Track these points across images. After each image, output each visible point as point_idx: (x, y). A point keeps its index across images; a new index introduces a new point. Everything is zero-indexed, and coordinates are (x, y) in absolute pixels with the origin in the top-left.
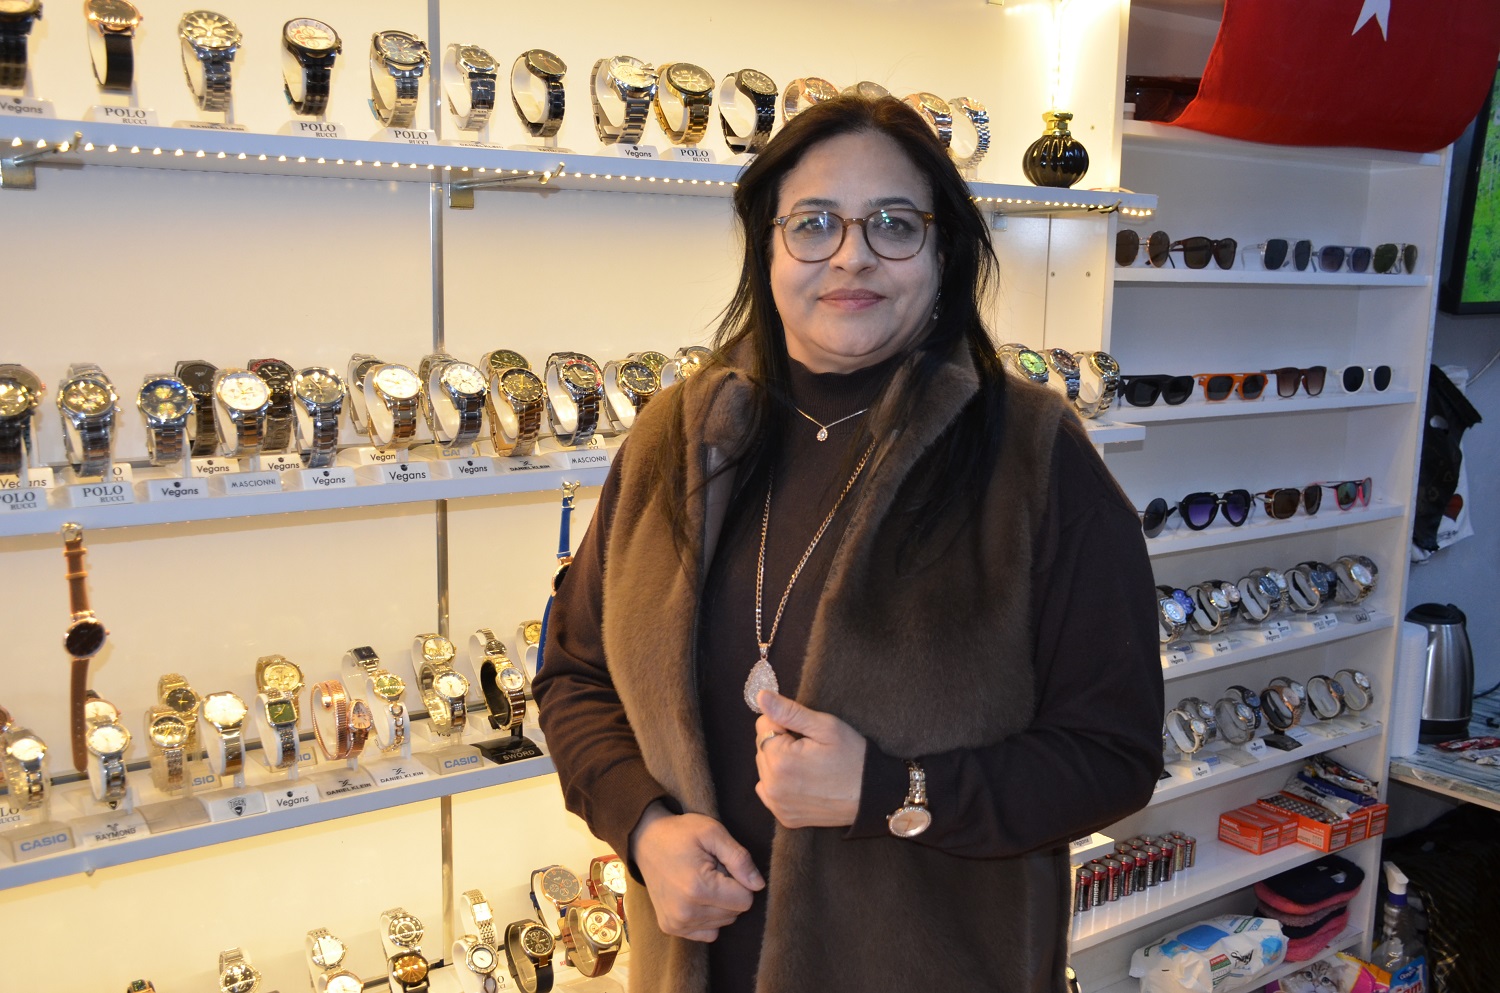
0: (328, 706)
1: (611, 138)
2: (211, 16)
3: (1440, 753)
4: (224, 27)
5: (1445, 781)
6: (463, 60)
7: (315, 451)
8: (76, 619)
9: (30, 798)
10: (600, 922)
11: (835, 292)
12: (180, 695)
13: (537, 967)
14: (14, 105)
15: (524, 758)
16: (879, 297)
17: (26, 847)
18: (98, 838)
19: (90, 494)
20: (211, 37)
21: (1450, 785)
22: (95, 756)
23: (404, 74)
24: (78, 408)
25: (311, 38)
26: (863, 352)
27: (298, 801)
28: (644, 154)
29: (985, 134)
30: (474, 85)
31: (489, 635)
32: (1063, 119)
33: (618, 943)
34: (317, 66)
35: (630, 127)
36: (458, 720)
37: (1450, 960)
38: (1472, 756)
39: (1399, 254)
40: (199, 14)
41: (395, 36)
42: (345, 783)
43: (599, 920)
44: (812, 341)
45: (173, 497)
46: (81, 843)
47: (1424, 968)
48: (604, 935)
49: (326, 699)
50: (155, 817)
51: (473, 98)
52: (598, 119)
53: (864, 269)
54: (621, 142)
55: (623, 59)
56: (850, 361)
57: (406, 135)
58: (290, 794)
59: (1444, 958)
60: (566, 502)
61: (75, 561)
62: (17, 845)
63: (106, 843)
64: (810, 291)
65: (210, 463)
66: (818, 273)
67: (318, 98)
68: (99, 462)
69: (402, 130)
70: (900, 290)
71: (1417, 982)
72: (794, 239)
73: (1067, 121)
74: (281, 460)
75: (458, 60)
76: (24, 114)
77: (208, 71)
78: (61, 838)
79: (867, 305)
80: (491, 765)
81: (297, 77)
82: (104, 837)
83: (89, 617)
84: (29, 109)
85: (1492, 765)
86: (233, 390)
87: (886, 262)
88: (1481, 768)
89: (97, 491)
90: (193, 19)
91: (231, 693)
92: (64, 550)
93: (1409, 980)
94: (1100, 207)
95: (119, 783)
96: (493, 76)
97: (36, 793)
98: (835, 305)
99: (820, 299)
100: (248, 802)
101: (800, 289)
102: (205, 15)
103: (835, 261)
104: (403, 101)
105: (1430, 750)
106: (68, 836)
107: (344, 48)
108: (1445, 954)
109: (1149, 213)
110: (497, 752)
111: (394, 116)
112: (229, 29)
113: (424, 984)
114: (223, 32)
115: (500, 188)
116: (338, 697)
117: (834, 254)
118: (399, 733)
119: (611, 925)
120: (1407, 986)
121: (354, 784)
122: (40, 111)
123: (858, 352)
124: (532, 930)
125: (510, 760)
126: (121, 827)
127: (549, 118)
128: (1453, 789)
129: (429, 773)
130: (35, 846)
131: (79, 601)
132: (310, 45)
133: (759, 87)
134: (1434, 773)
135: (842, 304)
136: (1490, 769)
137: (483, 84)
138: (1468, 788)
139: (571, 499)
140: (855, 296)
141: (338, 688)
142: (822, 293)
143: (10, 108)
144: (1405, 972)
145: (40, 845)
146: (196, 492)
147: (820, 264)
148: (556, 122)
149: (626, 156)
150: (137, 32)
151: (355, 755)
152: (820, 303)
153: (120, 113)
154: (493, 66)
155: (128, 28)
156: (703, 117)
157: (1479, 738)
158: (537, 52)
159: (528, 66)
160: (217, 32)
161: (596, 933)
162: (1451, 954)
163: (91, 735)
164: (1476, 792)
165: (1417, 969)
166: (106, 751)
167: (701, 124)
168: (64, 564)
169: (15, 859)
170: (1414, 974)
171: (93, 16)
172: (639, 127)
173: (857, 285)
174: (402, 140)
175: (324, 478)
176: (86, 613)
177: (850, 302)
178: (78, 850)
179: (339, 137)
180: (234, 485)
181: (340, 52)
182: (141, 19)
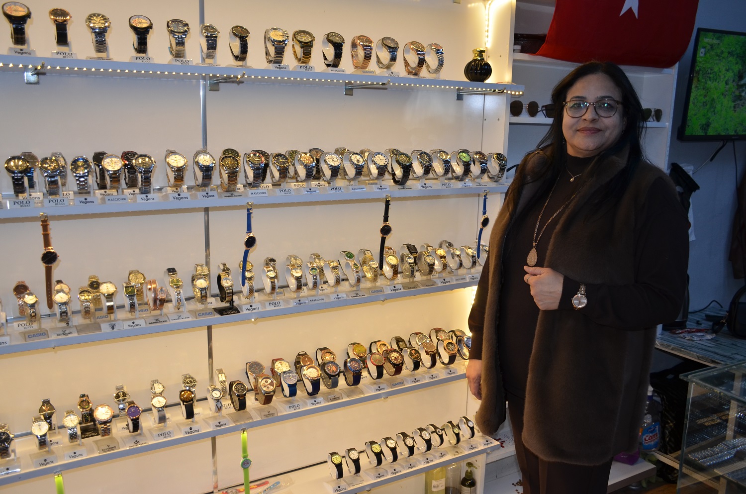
0: (150, 289)
1: (270, 62)
2: (99, 15)
3: (671, 335)
4: (104, 19)
5: (669, 346)
6: (204, 31)
7: (142, 188)
8: (45, 250)
9: (31, 318)
10: (267, 383)
11: (583, 128)
12: (95, 283)
13: (239, 399)
14: (20, 51)
15: (232, 314)
16: (599, 130)
17: (30, 336)
18: (58, 335)
19: (51, 202)
20: (98, 24)
21: (671, 348)
22: (56, 303)
23: (178, 37)
24: (46, 168)
25: (140, 23)
26: (592, 149)
27: (137, 325)
28: (283, 68)
29: (441, 59)
30: (208, 41)
31: (224, 265)
32: (481, 52)
33: (274, 391)
34: (142, 35)
35: (277, 57)
36: (204, 298)
37: (671, 424)
38: (684, 336)
39: (653, 113)
40: (94, 15)
41: (176, 21)
42: (157, 320)
43: (266, 382)
44: (575, 146)
45: (84, 204)
46: (51, 336)
47: (659, 427)
48: (268, 388)
49: (149, 287)
50: (81, 329)
51: (207, 45)
52: (267, 54)
53: (594, 120)
54: (274, 63)
55: (274, 29)
56: (587, 152)
57: (180, 61)
58: (133, 323)
59: (669, 423)
60: (248, 210)
61: (45, 227)
62: (27, 336)
63: (60, 337)
64: (574, 128)
65: (105, 192)
66: (578, 122)
67: (143, 47)
68: (56, 189)
69: (178, 59)
70: (607, 128)
71: (655, 433)
72: (570, 110)
73: (483, 53)
74: (134, 191)
75: (202, 31)
76: (24, 55)
77: (96, 37)
78: (44, 334)
79: (594, 133)
80: (218, 316)
81: (133, 38)
82: (60, 335)
83: (51, 249)
84: (26, 53)
85: (692, 340)
86: (108, 163)
87: (602, 118)
88: (687, 342)
89: (54, 201)
90: (91, 17)
91: (110, 282)
92: (41, 223)
93: (651, 432)
94: (497, 90)
95: (65, 314)
96: (216, 37)
97: (34, 316)
98: (583, 133)
99: (578, 130)
100: (116, 325)
101: (571, 127)
102: (97, 15)
103: (583, 117)
104: (179, 47)
105: (667, 333)
106: (46, 334)
107: (153, 27)
108: (669, 422)
109: (521, 93)
110: (221, 311)
111: (176, 53)
112: (105, 19)
113: (192, 402)
114: (103, 21)
115: (226, 82)
116: (154, 286)
117: (584, 115)
118: (179, 301)
119: (272, 384)
120: (651, 435)
121: (161, 320)
122: (30, 54)
123: (590, 149)
124: (238, 384)
125: (226, 314)
126: (67, 332)
127: (241, 53)
128: (672, 350)
129: (192, 318)
130: (33, 336)
131: (47, 243)
132: (139, 26)
133: (336, 40)
134: (665, 343)
135: (585, 132)
136: (690, 342)
137: (212, 40)
138: (678, 349)
139: (251, 209)
140: (589, 130)
141: (154, 282)
142: (579, 128)
143: (19, 53)
144: (650, 429)
145: (35, 336)
146: (93, 202)
147: (579, 118)
148: (244, 55)
149: (275, 69)
150: (69, 22)
151: (161, 309)
152: (578, 132)
153: (62, 54)
154: (217, 33)
155: (65, 21)
156: (309, 52)
157: (690, 329)
158: (237, 27)
159: (233, 33)
160: (101, 21)
161: (265, 387)
162: (672, 422)
163: (55, 296)
164: (681, 351)
165: (656, 427)
166: (61, 302)
167: (308, 55)
168: (41, 228)
169: (26, 341)
170: (654, 430)
171: (52, 17)
172: (281, 57)
173: (591, 126)
174: (178, 63)
175: (146, 198)
176: (50, 248)
177: (588, 132)
178: (50, 339)
179: (151, 62)
180: (109, 200)
181: (151, 28)
182: (71, 17)
